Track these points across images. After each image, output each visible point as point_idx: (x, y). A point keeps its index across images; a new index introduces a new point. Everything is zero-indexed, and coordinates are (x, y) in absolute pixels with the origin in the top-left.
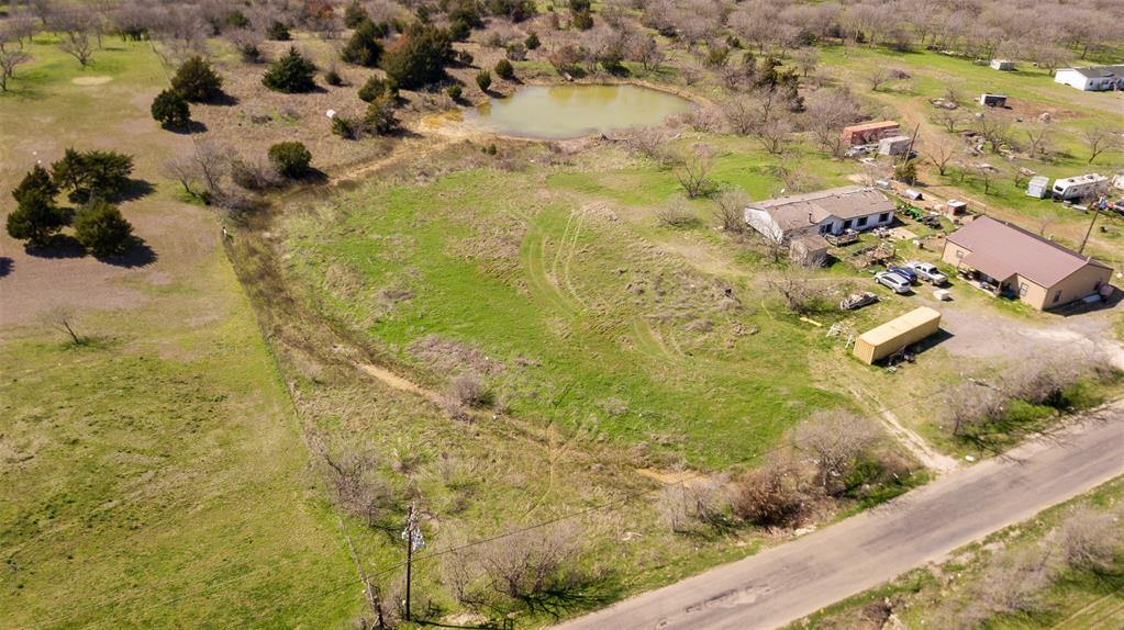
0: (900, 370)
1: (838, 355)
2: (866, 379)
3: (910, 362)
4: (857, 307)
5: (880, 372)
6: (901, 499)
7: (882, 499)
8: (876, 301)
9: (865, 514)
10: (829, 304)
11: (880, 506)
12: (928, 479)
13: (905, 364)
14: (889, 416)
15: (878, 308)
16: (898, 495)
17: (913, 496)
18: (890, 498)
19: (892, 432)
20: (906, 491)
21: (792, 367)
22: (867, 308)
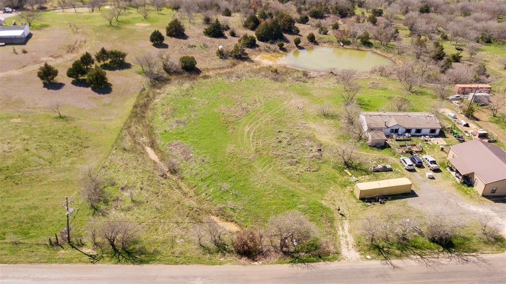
0: (372, 206)
1: (346, 191)
2: (350, 205)
3: (381, 203)
4: (378, 171)
5: (361, 203)
6: (313, 264)
7: (303, 262)
8: (390, 170)
9: (289, 265)
10: (365, 167)
11: (299, 264)
12: (336, 259)
13: (378, 204)
14: (346, 225)
15: (390, 174)
16: (313, 262)
17: (321, 265)
18: (308, 262)
19: (340, 233)
20: (320, 262)
21: (319, 191)
22: (383, 172)
